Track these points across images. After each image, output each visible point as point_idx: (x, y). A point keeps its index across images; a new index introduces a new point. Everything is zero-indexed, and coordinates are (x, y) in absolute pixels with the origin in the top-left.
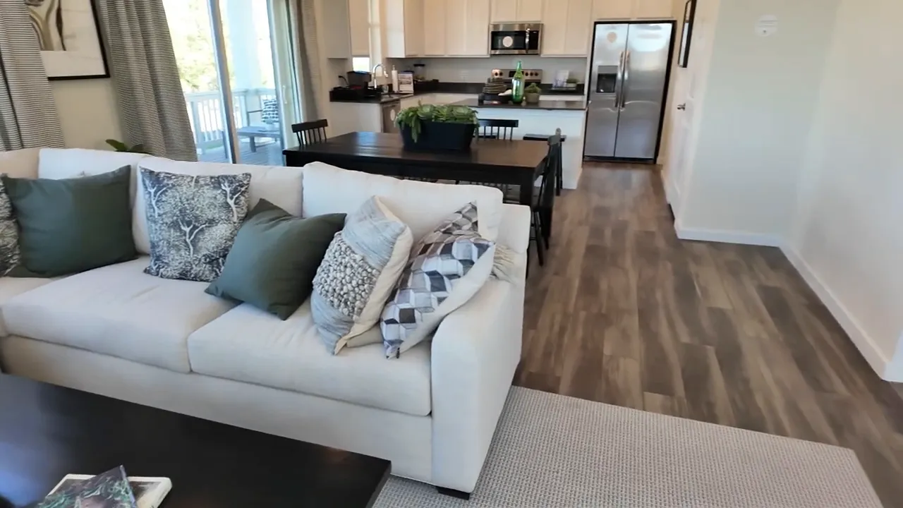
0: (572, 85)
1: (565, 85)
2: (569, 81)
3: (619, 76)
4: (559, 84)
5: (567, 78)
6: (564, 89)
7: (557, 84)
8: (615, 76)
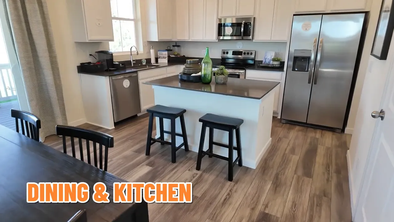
0: (276, 63)
1: (271, 62)
2: (274, 60)
3: (313, 57)
4: (267, 61)
5: (273, 57)
6: (270, 66)
7: (266, 61)
8: (309, 58)
